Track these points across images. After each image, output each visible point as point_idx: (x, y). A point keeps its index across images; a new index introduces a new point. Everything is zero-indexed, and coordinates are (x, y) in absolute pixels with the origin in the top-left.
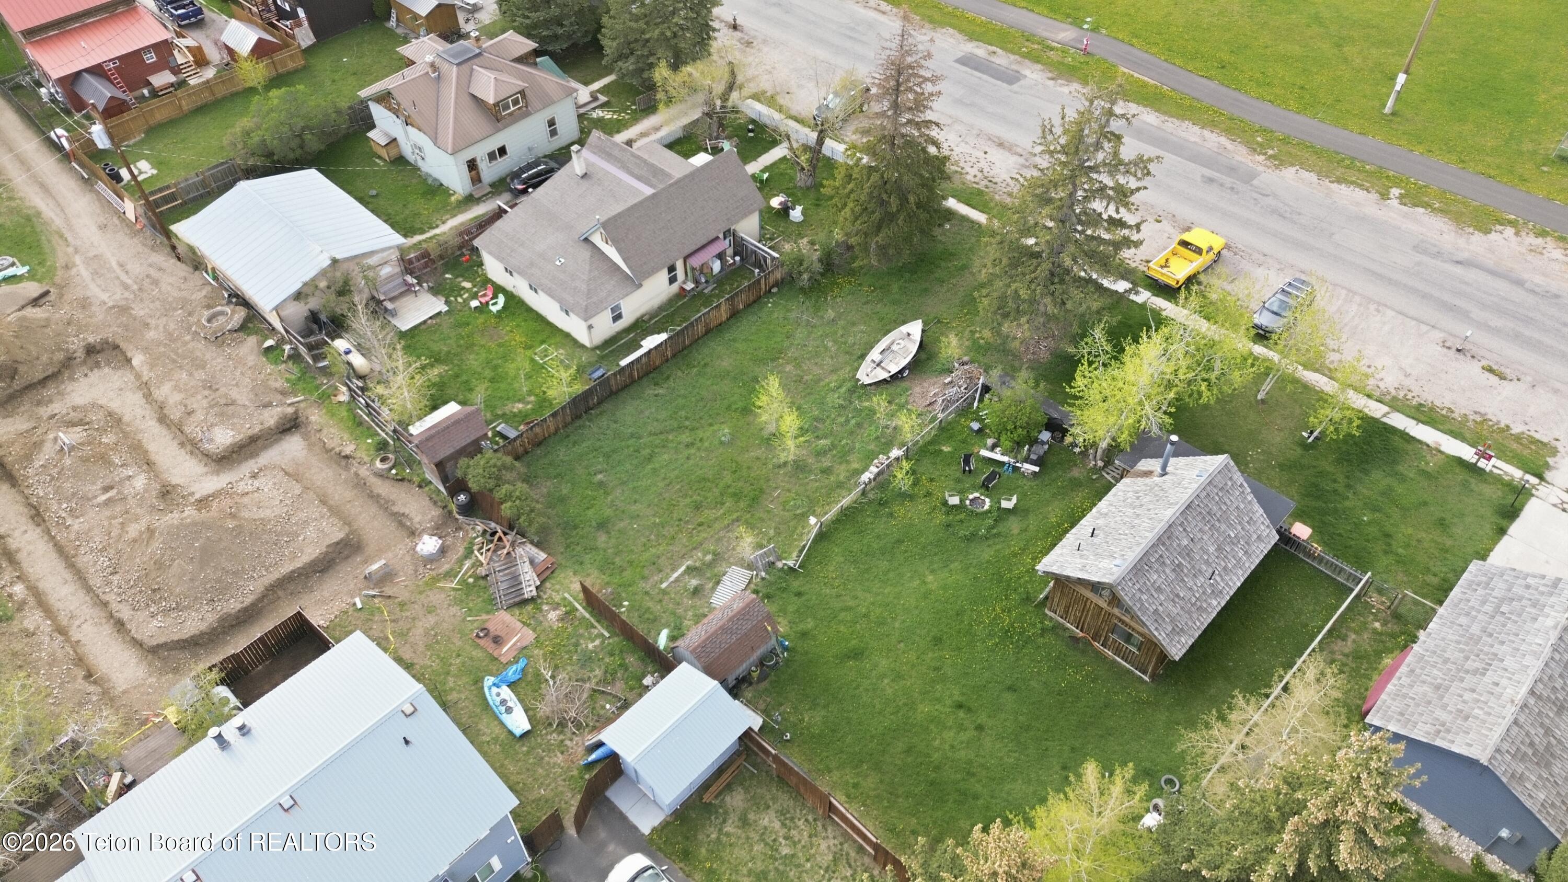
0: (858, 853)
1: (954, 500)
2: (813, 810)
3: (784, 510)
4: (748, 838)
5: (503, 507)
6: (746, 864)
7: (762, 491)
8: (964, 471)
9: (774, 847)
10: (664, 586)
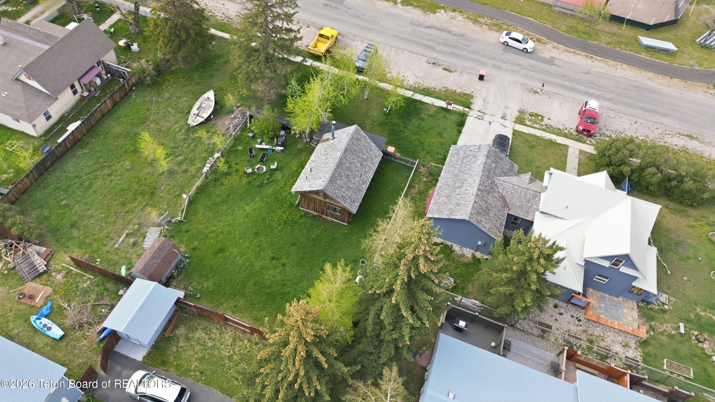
0: (243, 334)
1: (250, 171)
2: (219, 323)
3: (169, 194)
4: (191, 345)
5: (12, 230)
6: (193, 356)
7: (155, 188)
8: (251, 156)
9: (204, 344)
10: (116, 246)
